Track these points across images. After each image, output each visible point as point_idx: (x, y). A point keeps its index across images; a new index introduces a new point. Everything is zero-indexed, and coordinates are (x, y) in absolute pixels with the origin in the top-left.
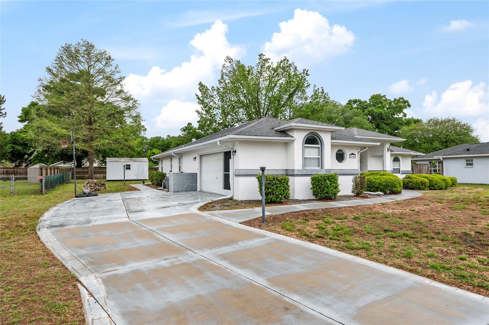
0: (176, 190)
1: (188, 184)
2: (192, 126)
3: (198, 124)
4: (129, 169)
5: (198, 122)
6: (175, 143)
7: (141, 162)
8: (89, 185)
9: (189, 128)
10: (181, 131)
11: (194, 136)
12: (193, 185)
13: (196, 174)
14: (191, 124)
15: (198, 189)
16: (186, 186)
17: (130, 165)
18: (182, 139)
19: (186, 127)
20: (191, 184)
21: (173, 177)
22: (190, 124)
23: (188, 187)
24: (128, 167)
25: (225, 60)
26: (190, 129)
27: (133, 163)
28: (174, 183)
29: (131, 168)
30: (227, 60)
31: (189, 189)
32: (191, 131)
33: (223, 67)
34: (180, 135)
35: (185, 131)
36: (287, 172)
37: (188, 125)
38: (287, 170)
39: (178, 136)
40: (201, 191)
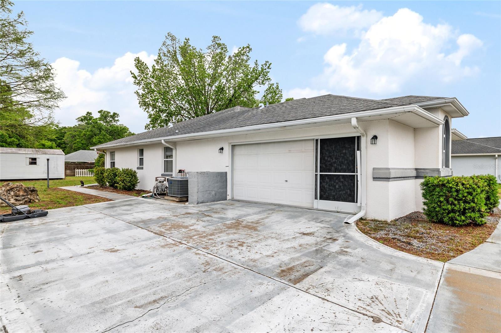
0: (200, 201)
1: (216, 189)
2: (92, 116)
3: (100, 114)
4: (35, 163)
5: (99, 112)
6: (70, 134)
7: (53, 154)
8: (12, 193)
9: (88, 118)
10: (77, 121)
11: (95, 127)
12: (222, 190)
13: (226, 173)
14: (91, 114)
15: (229, 197)
16: (213, 193)
17: (35, 159)
18: (80, 130)
19: (84, 117)
20: (220, 190)
21: (195, 180)
22: (89, 113)
23: (216, 194)
24: (33, 161)
25: (166, 37)
26: (90, 119)
27: (40, 155)
28: (198, 189)
29: (37, 163)
30: (168, 37)
31: (217, 197)
32: (90, 122)
33: (164, 44)
34: (76, 126)
35: (82, 121)
36: (417, 172)
37: (87, 115)
38: (416, 169)
39: (74, 127)
40: (233, 200)
